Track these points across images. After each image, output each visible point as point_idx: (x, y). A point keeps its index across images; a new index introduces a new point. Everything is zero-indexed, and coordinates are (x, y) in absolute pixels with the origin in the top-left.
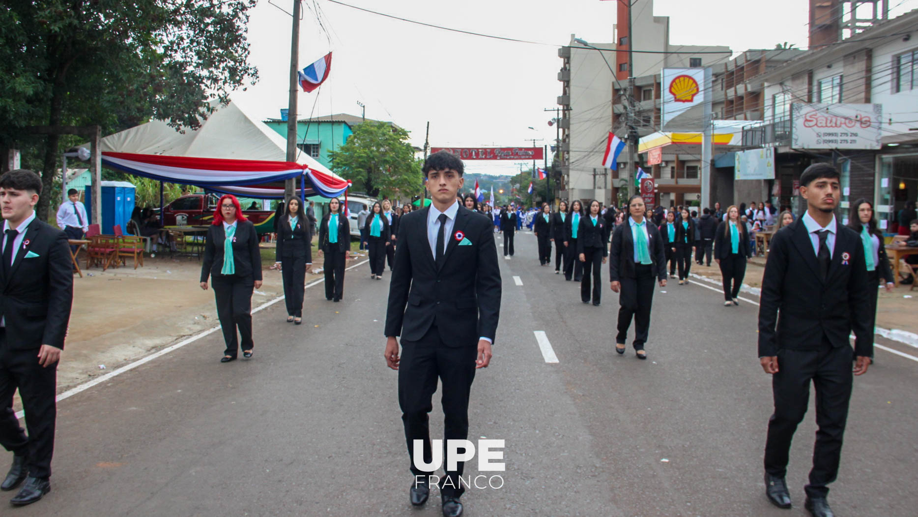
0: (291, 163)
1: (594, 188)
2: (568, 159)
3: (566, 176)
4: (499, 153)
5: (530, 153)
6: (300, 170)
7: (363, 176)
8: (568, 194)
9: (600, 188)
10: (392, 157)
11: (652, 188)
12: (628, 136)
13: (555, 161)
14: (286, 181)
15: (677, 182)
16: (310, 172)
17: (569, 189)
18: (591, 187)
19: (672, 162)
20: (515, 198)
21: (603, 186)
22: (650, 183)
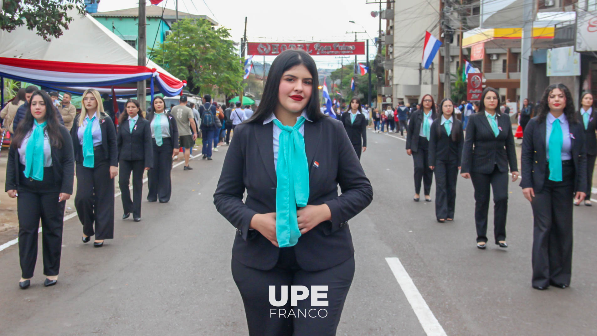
0: (141, 67)
1: (420, 83)
2: (392, 53)
3: (390, 71)
4: (319, 48)
5: (351, 47)
6: (150, 73)
7: (184, 73)
8: (392, 90)
9: (426, 83)
10: (213, 55)
11: (479, 83)
12: (445, 35)
13: (377, 56)
14: (138, 83)
15: (509, 77)
16: (158, 74)
17: (393, 85)
18: (417, 83)
19: (505, 54)
20: (335, 95)
21: (429, 81)
22: (478, 78)
